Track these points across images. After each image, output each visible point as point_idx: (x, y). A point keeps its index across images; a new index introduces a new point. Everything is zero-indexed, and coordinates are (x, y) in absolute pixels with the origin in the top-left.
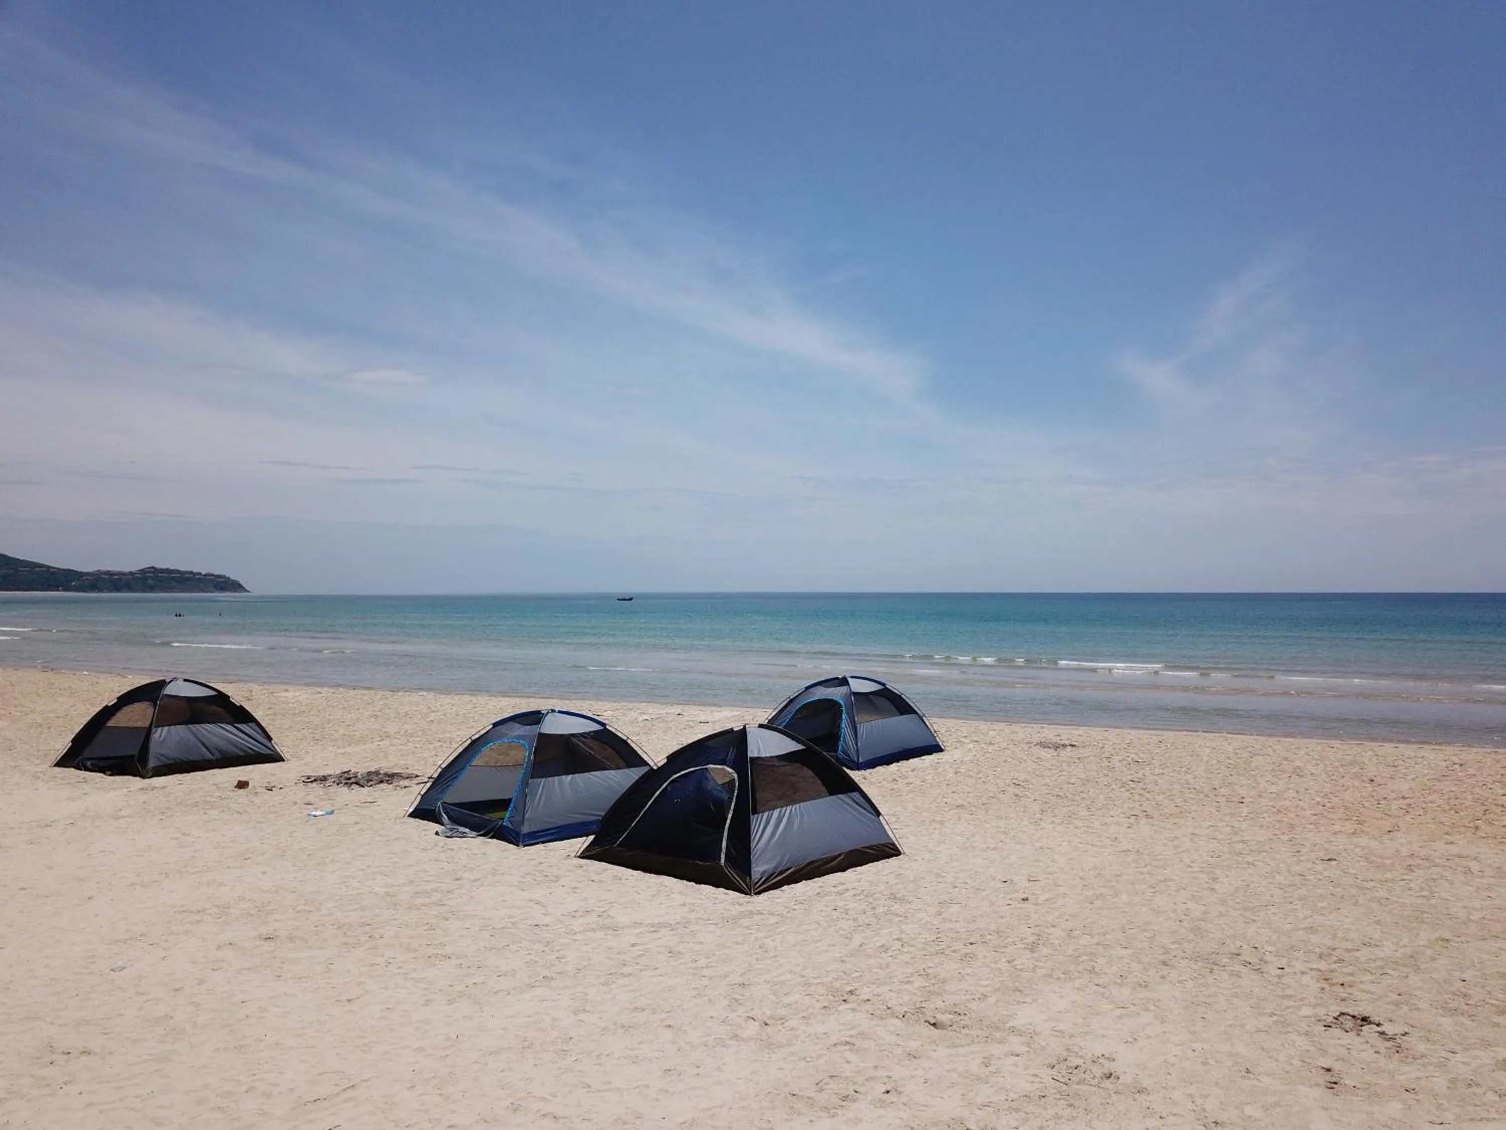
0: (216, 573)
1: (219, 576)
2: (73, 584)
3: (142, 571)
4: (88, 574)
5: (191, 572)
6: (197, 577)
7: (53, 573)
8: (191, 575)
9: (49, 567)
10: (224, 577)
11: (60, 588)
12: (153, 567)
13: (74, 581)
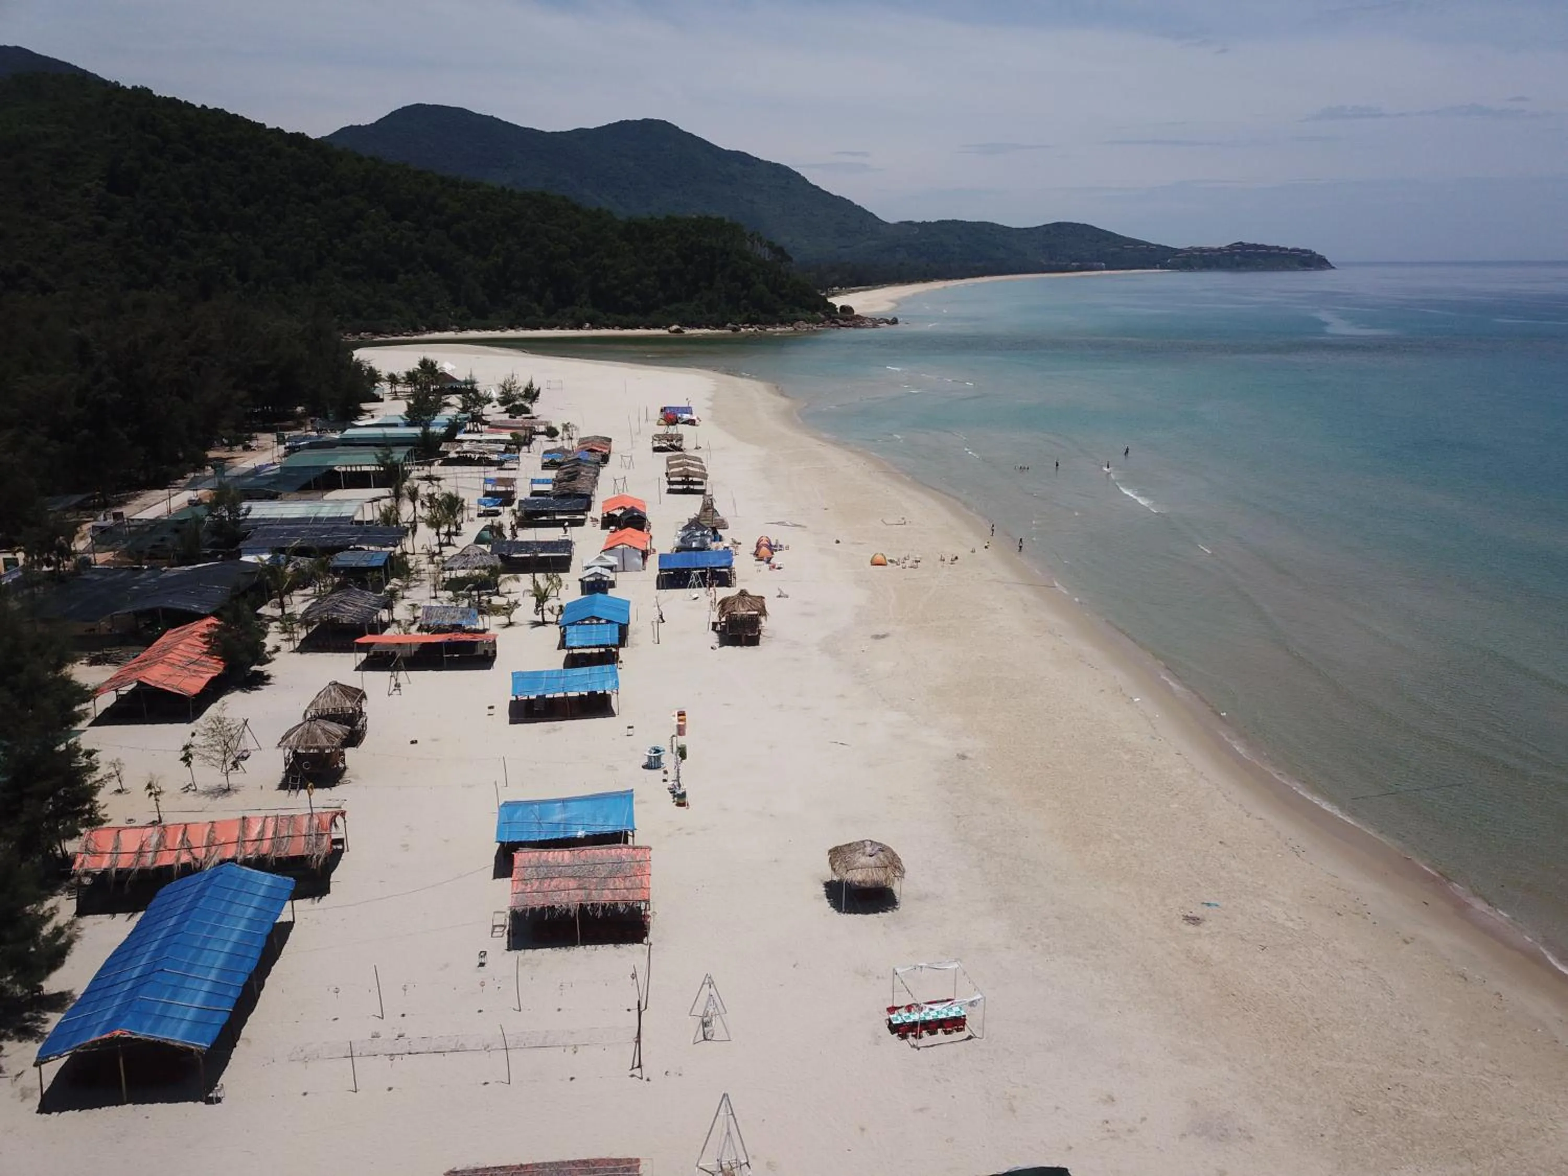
0: (1301, 248)
1: (1305, 251)
2: (1169, 261)
3: (1231, 247)
4: (1181, 251)
5: (1277, 247)
6: (1283, 252)
7: (1152, 250)
8: (1277, 251)
9: (1148, 244)
10: (1310, 252)
11: (1158, 266)
12: (1241, 243)
13: (1169, 258)
